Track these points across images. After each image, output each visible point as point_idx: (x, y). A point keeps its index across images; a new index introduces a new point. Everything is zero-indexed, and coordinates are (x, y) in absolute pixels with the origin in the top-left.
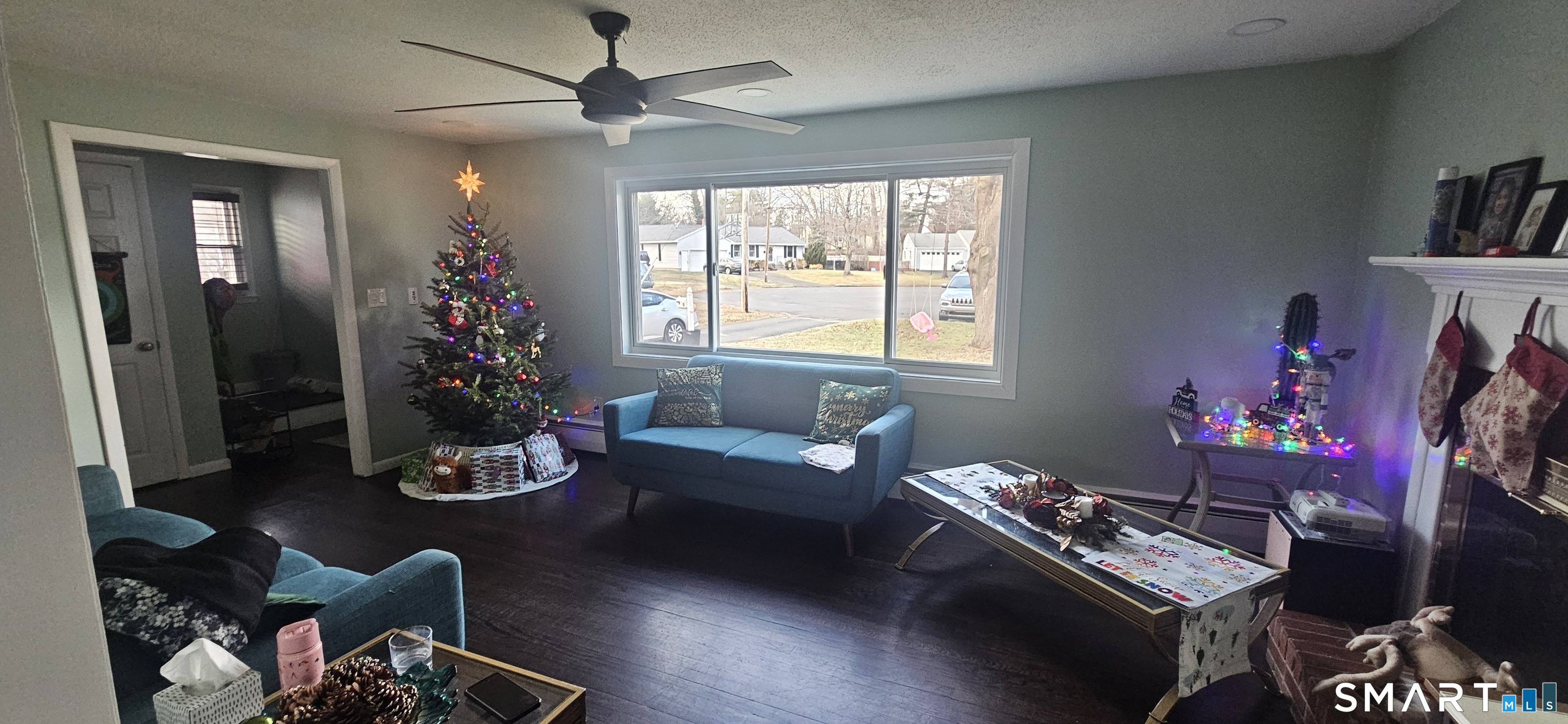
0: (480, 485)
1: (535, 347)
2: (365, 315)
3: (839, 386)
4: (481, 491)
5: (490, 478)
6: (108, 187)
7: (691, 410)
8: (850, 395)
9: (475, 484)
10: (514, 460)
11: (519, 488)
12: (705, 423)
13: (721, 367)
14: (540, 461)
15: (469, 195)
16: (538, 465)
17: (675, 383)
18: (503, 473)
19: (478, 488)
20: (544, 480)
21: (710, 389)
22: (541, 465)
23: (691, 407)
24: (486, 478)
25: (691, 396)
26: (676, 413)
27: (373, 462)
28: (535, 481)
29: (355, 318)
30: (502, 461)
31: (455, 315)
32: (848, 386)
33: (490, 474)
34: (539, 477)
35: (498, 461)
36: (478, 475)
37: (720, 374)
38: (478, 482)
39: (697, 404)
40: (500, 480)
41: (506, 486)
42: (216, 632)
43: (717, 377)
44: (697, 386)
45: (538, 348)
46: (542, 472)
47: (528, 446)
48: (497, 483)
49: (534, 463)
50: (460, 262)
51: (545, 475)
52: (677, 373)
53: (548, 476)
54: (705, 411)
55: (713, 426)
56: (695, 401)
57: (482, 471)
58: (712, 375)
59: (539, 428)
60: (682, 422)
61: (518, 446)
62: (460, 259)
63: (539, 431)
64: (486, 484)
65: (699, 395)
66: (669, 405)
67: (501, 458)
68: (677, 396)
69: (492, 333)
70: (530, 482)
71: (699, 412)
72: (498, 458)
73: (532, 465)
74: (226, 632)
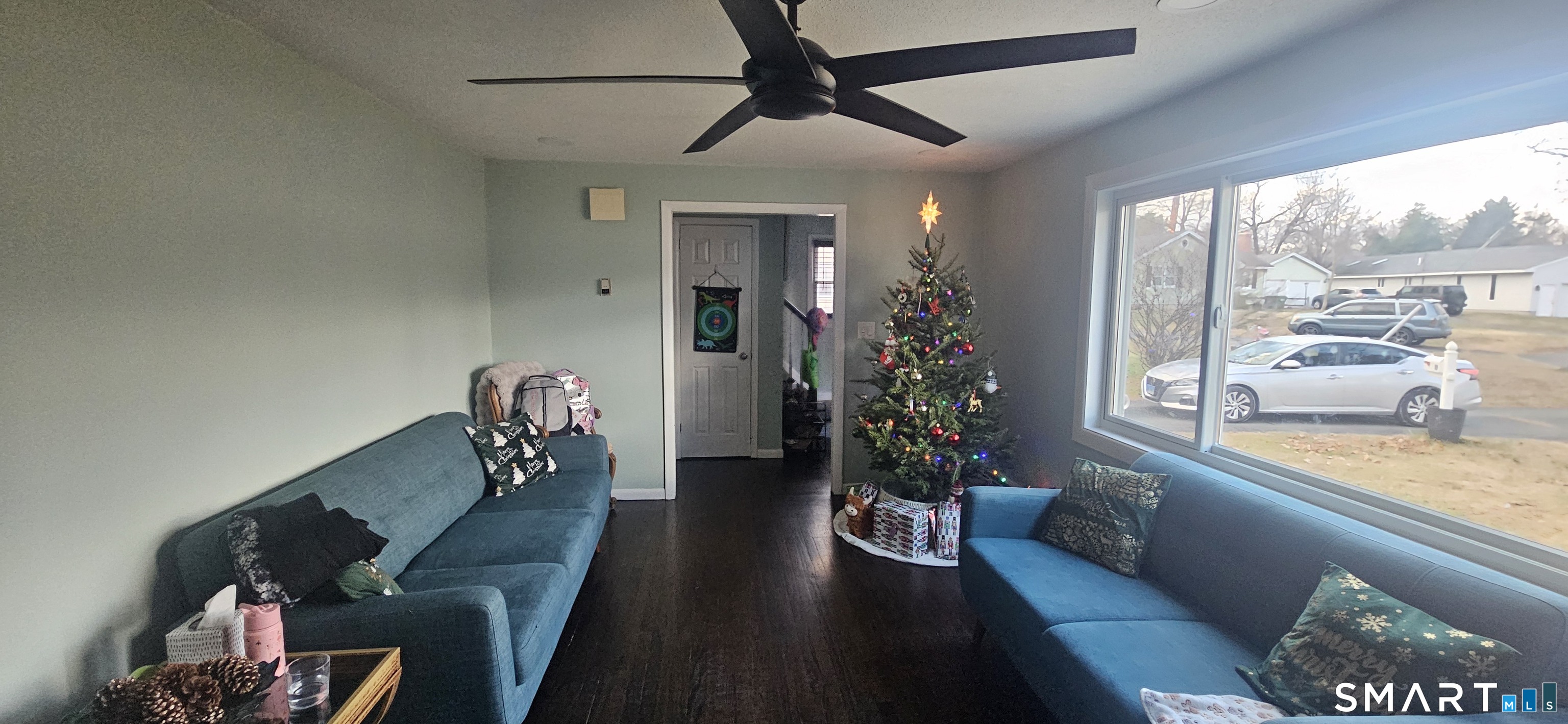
0: (879, 537)
1: (975, 399)
2: (852, 346)
3: (1361, 591)
4: (879, 544)
5: (887, 533)
6: (709, 240)
7: (1090, 534)
8: (1373, 624)
9: (875, 535)
10: (909, 522)
11: (911, 556)
12: (1106, 562)
13: (1163, 481)
14: (947, 533)
15: (928, 227)
16: (943, 537)
17: (1083, 486)
18: (899, 533)
19: (877, 540)
20: (945, 557)
21: (1129, 510)
22: (947, 538)
23: (1091, 529)
24: (884, 532)
25: (1096, 511)
26: (1069, 531)
27: (843, 482)
28: (936, 555)
29: (843, 348)
30: (900, 519)
31: (886, 354)
32: (1386, 600)
33: (889, 530)
34: (940, 552)
35: (896, 518)
36: (879, 527)
37: (1159, 492)
38: (878, 533)
39: (1101, 527)
40: (895, 540)
41: (900, 548)
42: (259, 585)
43: (1152, 494)
44: (1110, 499)
45: (979, 401)
46: (944, 547)
47: (940, 512)
48: (893, 542)
49: (940, 534)
50: (903, 298)
51: (947, 552)
52: (1095, 471)
53: (950, 553)
54: (1110, 543)
55: (1117, 571)
56: (1099, 521)
57: (882, 523)
58: (1142, 489)
59: (953, 495)
60: (1075, 547)
61: (932, 509)
62: (903, 295)
63: (953, 499)
64: (883, 538)
65: (1108, 514)
66: (1063, 515)
67: (899, 516)
68: (1078, 506)
69: (909, 378)
70: (931, 554)
71: (1099, 541)
72: (896, 516)
73: (938, 535)
74: (269, 587)
